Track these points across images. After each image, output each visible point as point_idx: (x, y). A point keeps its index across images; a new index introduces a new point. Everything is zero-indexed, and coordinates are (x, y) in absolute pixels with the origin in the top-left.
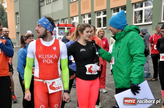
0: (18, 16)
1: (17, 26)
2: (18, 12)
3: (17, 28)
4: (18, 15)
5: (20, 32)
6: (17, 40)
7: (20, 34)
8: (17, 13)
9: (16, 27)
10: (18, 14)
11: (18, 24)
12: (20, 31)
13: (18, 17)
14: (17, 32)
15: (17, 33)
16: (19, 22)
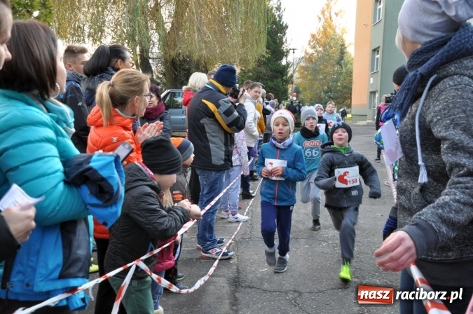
0: (378, 56)
1: (372, 79)
2: (379, 47)
3: (371, 82)
4: (378, 54)
5: (379, 92)
6: (370, 108)
7: (377, 95)
8: (376, 50)
9: (369, 81)
10: (378, 51)
11: (375, 74)
12: (379, 89)
13: (378, 59)
14: (371, 90)
15: (371, 92)
16: (377, 69)
